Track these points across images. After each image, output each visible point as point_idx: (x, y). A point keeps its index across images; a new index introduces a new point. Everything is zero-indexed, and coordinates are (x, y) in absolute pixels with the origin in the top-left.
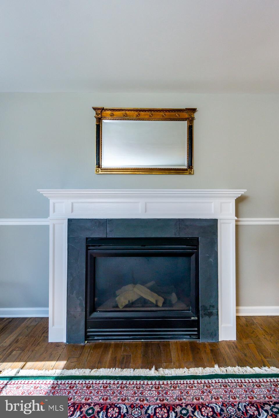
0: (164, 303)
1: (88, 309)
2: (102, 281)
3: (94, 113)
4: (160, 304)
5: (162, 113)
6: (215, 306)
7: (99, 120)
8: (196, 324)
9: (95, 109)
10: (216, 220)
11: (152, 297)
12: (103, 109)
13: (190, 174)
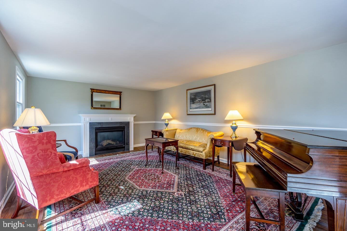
0: (116, 144)
1: (96, 147)
2: (99, 139)
3: (90, 90)
4: (115, 144)
5: (112, 92)
6: (129, 142)
7: (92, 93)
8: (124, 147)
9: (91, 89)
10: (129, 122)
11: (112, 143)
12: (94, 89)
13: (120, 110)
